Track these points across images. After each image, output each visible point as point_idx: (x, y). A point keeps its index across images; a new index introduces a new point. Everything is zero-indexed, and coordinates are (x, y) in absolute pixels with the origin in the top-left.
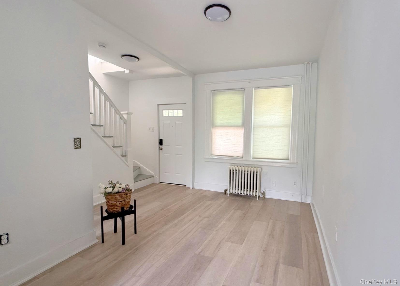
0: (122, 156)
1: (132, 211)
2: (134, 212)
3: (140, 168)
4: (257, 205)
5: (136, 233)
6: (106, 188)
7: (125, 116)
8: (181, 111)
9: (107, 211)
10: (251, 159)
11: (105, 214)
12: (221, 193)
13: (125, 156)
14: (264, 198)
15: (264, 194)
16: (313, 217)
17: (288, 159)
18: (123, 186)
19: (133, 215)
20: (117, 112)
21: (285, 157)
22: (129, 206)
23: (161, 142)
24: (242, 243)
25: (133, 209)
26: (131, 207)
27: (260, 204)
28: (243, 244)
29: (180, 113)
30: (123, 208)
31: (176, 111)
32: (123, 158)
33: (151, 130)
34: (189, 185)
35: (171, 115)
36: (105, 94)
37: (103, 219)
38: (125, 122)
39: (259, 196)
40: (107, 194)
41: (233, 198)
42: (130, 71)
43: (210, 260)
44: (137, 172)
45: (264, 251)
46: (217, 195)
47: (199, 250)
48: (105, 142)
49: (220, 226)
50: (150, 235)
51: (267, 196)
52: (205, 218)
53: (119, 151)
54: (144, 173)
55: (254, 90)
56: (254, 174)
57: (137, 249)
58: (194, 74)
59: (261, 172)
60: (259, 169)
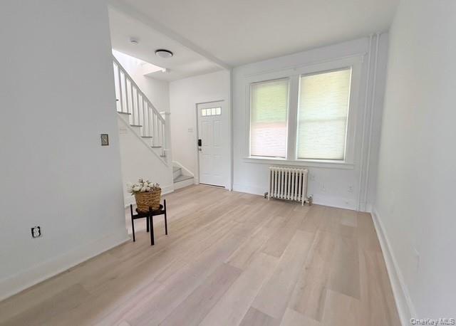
0: (162, 156)
1: (161, 211)
2: (164, 212)
3: (180, 169)
4: (302, 211)
5: (166, 234)
6: (134, 187)
7: (164, 117)
8: (219, 109)
9: (137, 210)
10: (296, 159)
11: (135, 213)
12: (262, 196)
13: (165, 156)
14: (310, 204)
15: (310, 199)
16: (375, 231)
17: (342, 160)
18: (151, 185)
19: (164, 215)
20: (155, 112)
21: (339, 156)
22: (159, 206)
23: (200, 143)
24: (280, 256)
25: (163, 209)
26: (161, 206)
27: (305, 210)
28: (282, 257)
29: (219, 111)
30: (150, 208)
31: (213, 110)
32: (162, 158)
33: (190, 130)
34: (228, 187)
35: (209, 114)
36: (142, 94)
37: (134, 217)
38: (164, 122)
39: (305, 202)
40: (136, 193)
41: (275, 202)
42: (167, 69)
43: (238, 272)
44: (177, 174)
45: (306, 269)
46: (256, 199)
47: (228, 260)
48: (144, 143)
49: (255, 233)
50: (180, 237)
51: (313, 203)
52: (240, 222)
53: (159, 152)
54: (185, 174)
55: (300, 78)
56: (299, 177)
57: (165, 251)
58: (232, 68)
59: (308, 174)
60: (305, 171)
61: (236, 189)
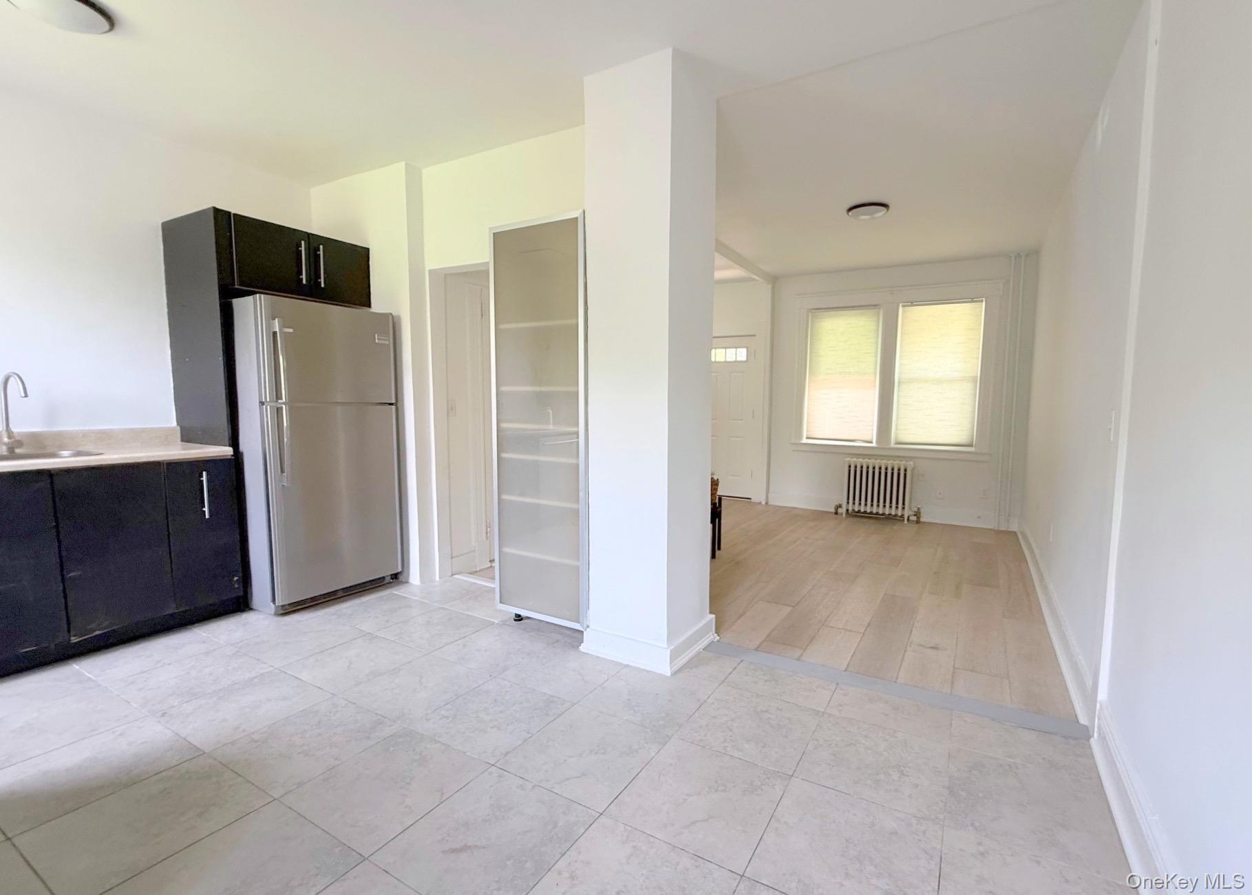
4: (908, 531)
8: (744, 350)
10: (892, 445)
14: (918, 522)
15: (917, 514)
17: (970, 445)
21: (964, 440)
29: (742, 354)
31: (731, 351)
34: (760, 498)
35: (720, 359)
39: (909, 518)
41: (856, 519)
46: (819, 515)
51: (922, 520)
55: (901, 309)
56: (899, 474)
58: (774, 280)
59: (913, 469)
60: (910, 464)
61: (776, 501)
